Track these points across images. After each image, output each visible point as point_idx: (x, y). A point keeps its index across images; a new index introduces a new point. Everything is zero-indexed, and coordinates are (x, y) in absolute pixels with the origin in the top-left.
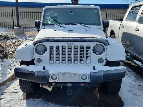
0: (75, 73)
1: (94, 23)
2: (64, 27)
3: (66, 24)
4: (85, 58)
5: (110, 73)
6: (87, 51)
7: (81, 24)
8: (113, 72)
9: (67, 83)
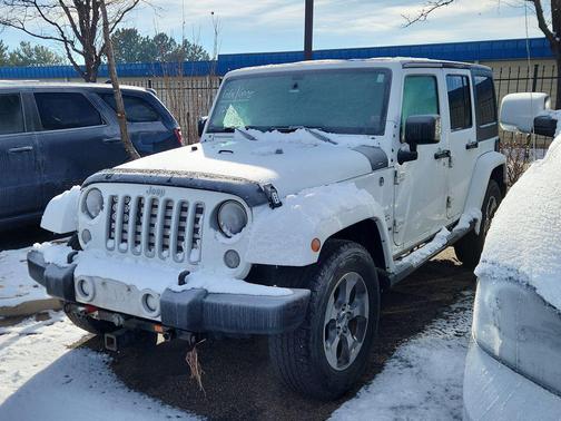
0: (129, 283)
1: (362, 125)
2: (253, 139)
3: (263, 130)
4: (186, 245)
5: (223, 301)
6: (196, 220)
7: (308, 127)
8: (235, 303)
9: (113, 312)
